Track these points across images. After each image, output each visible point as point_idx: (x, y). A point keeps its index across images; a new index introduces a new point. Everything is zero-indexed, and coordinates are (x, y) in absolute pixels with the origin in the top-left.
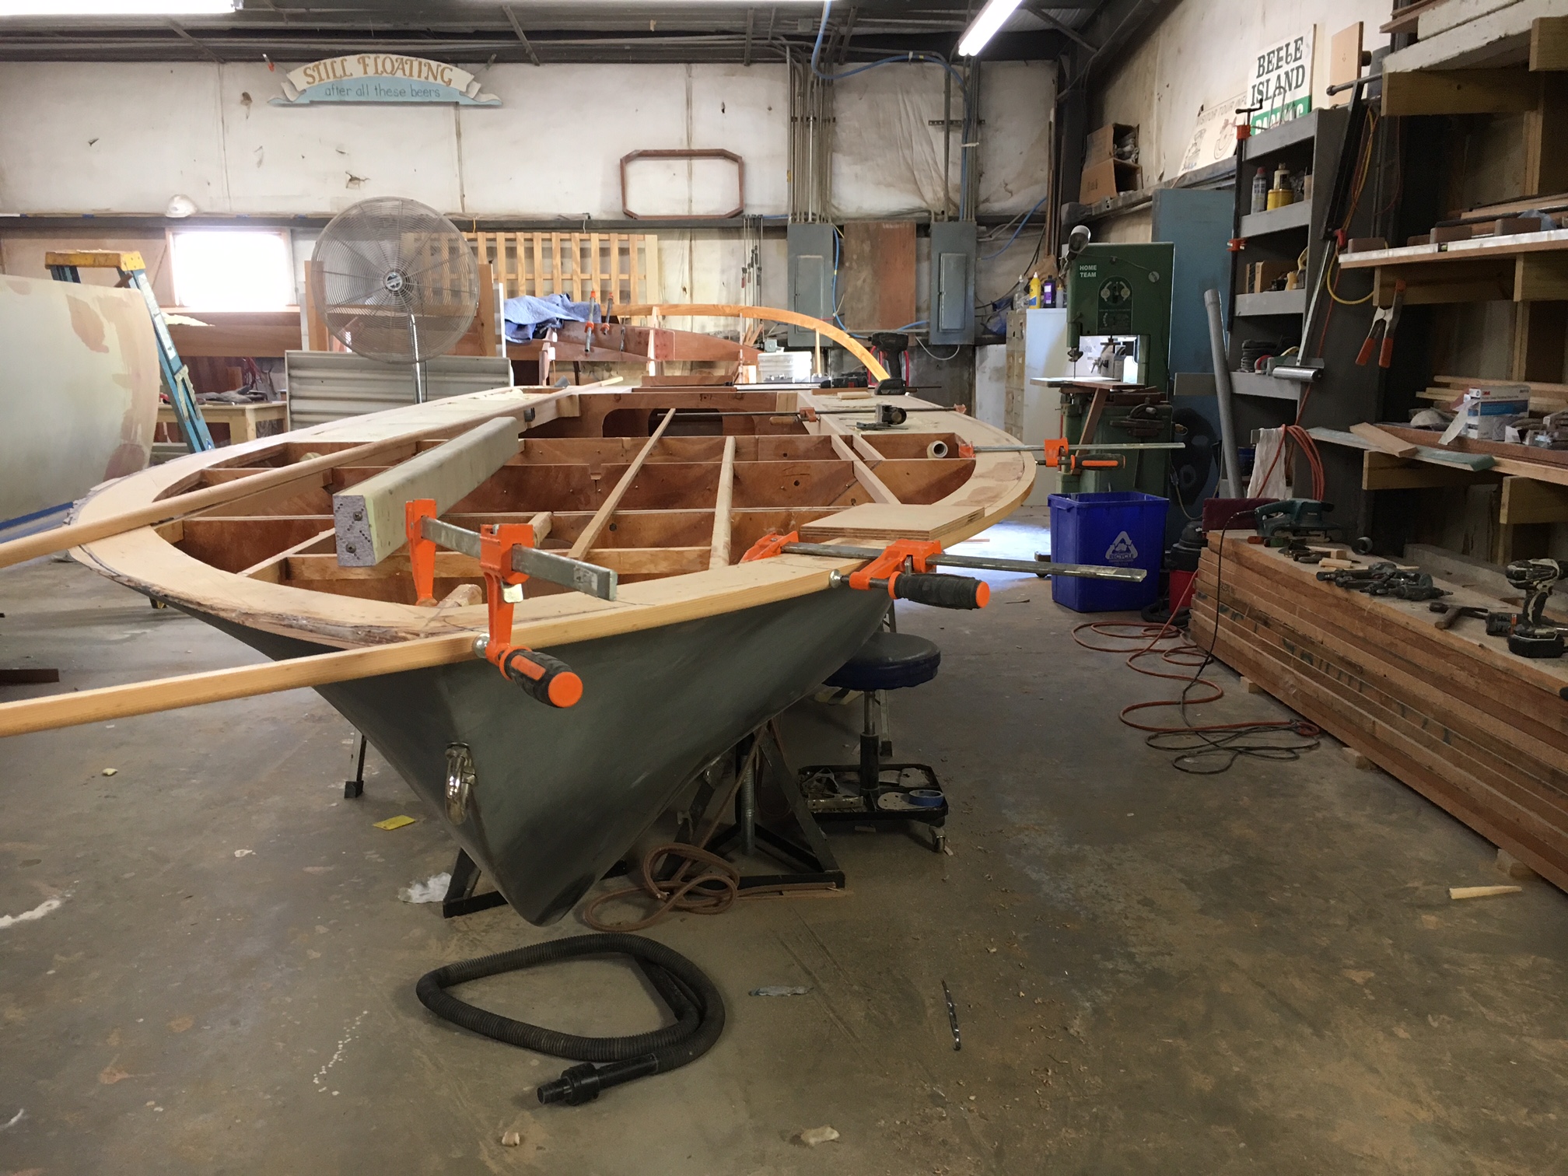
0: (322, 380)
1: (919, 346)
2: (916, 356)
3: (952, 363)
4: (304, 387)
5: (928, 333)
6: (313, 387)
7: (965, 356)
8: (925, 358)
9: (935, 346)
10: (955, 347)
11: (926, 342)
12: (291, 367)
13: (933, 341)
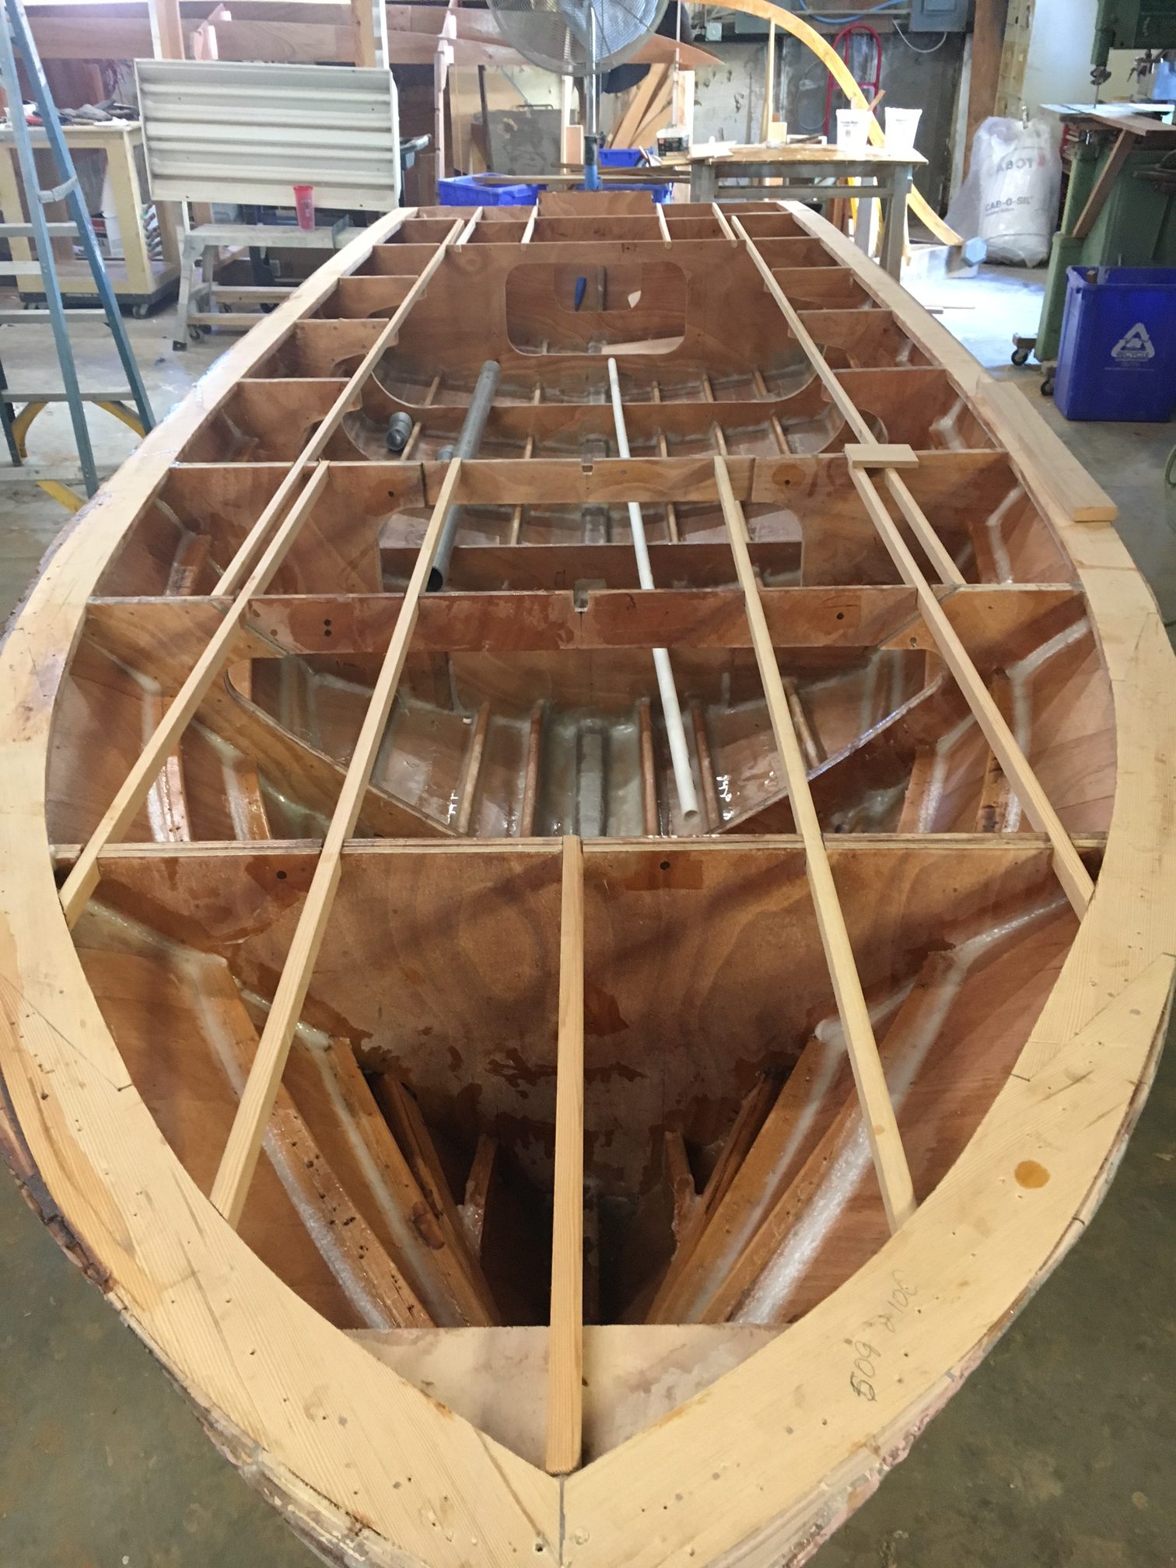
0: (179, 98)
1: (896, 33)
2: (891, 46)
3: (935, 56)
4: (161, 105)
5: (909, 14)
6: (171, 106)
7: (952, 46)
8: (902, 49)
9: (917, 34)
10: (941, 34)
11: (905, 29)
12: (143, 80)
13: (914, 27)
